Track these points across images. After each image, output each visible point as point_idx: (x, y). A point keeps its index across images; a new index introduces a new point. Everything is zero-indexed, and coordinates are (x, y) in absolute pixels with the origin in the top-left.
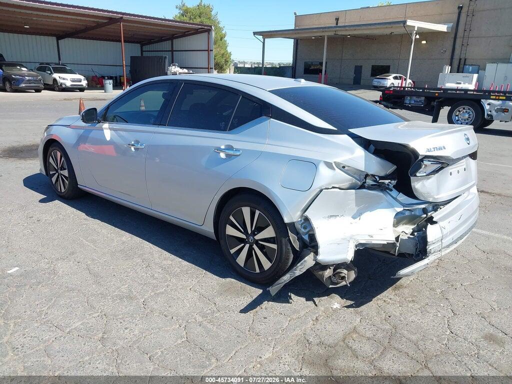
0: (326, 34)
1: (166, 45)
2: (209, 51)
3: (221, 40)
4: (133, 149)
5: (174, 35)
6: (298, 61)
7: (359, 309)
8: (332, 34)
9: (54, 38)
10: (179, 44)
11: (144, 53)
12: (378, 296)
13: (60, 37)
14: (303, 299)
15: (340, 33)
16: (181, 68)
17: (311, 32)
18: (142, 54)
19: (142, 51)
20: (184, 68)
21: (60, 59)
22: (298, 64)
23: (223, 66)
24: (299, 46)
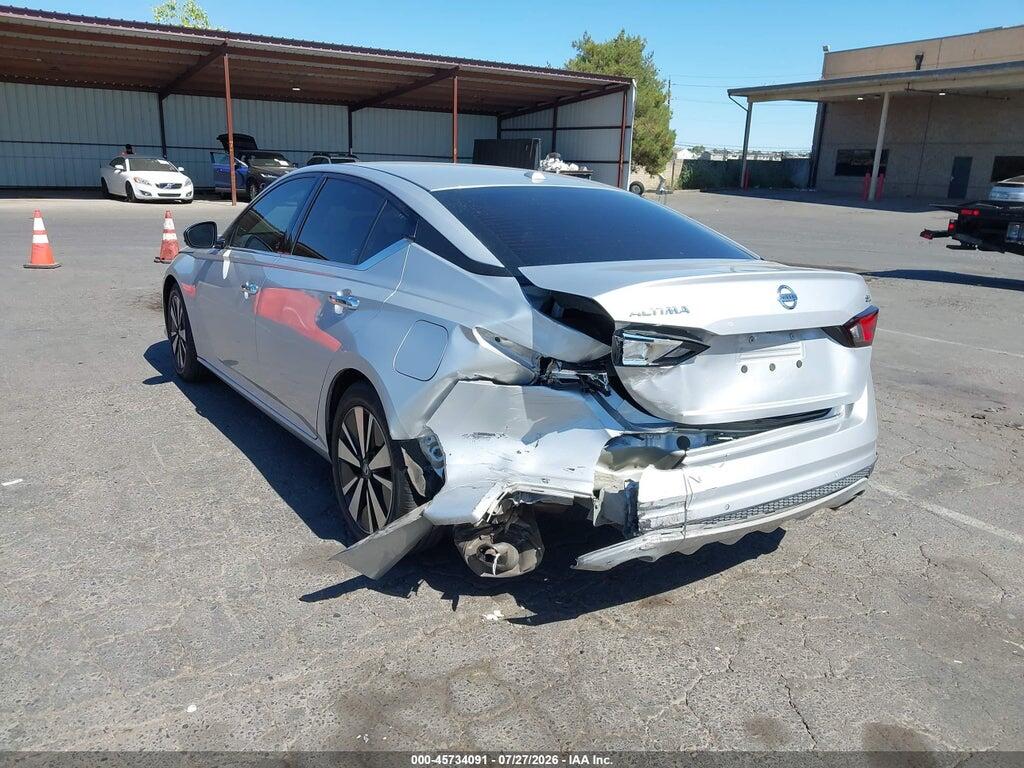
0: (887, 90)
1: (544, 118)
2: (623, 127)
3: (657, 105)
4: (246, 294)
5: (560, 98)
6: (824, 147)
7: (534, 629)
8: (901, 88)
9: (345, 109)
10: (569, 114)
11: (503, 133)
12: (597, 613)
13: (353, 106)
14: (438, 594)
15: (919, 87)
16: (566, 162)
17: (853, 87)
18: (499, 135)
19: (500, 130)
20: (572, 162)
21: (350, 146)
22: (823, 155)
23: (657, 157)
24: (828, 115)
